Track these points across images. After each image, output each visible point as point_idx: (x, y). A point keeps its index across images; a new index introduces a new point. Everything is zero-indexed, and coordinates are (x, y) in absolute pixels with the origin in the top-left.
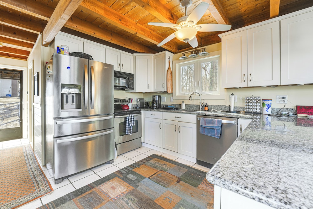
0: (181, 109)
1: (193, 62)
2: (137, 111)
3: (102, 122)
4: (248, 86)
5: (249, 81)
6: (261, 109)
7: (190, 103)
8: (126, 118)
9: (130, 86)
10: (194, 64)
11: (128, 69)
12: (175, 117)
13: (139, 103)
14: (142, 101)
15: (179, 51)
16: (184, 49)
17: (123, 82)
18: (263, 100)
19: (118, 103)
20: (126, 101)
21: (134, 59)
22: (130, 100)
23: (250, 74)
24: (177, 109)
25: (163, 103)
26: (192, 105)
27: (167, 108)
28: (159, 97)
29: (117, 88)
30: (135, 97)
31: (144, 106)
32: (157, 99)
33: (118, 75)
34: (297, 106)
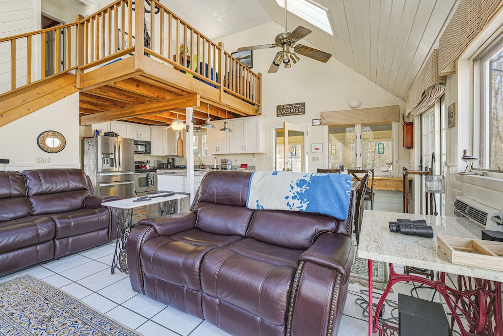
2: (154, 170)
3: (123, 177)
8: (148, 175)
9: (148, 151)
11: (145, 137)
13: (156, 165)
14: (159, 162)
17: (140, 148)
19: (136, 165)
20: (144, 163)
21: (151, 129)
22: (148, 162)
24: (183, 168)
25: (176, 164)
27: (178, 167)
28: (173, 159)
29: (137, 152)
30: (152, 160)
31: (161, 166)
32: (171, 161)
33: (137, 143)
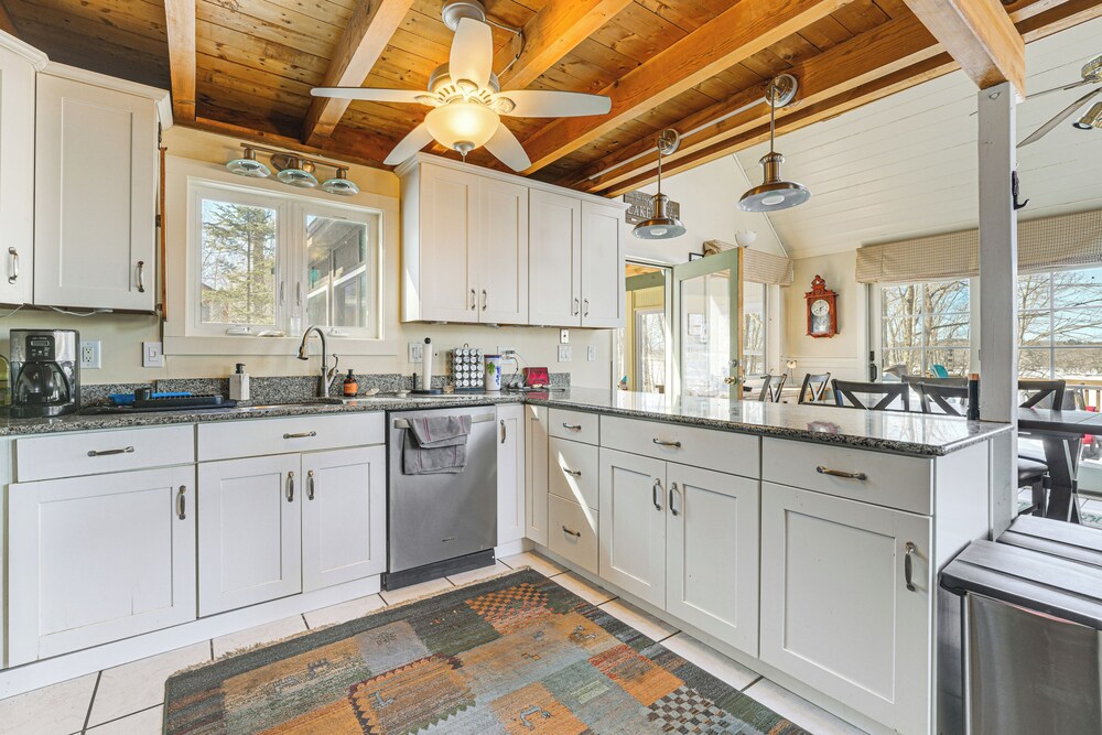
0: (229, 402)
1: (271, 198)
4: (481, 321)
5: (481, 308)
6: (485, 379)
7: (270, 370)
10: (278, 209)
12: (287, 437)
15: (204, 121)
16: (232, 127)
18: (486, 357)
23: (484, 292)
26: (281, 379)
34: (526, 370)
